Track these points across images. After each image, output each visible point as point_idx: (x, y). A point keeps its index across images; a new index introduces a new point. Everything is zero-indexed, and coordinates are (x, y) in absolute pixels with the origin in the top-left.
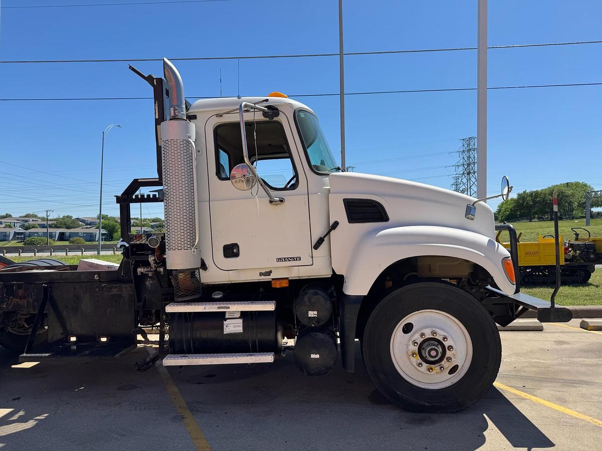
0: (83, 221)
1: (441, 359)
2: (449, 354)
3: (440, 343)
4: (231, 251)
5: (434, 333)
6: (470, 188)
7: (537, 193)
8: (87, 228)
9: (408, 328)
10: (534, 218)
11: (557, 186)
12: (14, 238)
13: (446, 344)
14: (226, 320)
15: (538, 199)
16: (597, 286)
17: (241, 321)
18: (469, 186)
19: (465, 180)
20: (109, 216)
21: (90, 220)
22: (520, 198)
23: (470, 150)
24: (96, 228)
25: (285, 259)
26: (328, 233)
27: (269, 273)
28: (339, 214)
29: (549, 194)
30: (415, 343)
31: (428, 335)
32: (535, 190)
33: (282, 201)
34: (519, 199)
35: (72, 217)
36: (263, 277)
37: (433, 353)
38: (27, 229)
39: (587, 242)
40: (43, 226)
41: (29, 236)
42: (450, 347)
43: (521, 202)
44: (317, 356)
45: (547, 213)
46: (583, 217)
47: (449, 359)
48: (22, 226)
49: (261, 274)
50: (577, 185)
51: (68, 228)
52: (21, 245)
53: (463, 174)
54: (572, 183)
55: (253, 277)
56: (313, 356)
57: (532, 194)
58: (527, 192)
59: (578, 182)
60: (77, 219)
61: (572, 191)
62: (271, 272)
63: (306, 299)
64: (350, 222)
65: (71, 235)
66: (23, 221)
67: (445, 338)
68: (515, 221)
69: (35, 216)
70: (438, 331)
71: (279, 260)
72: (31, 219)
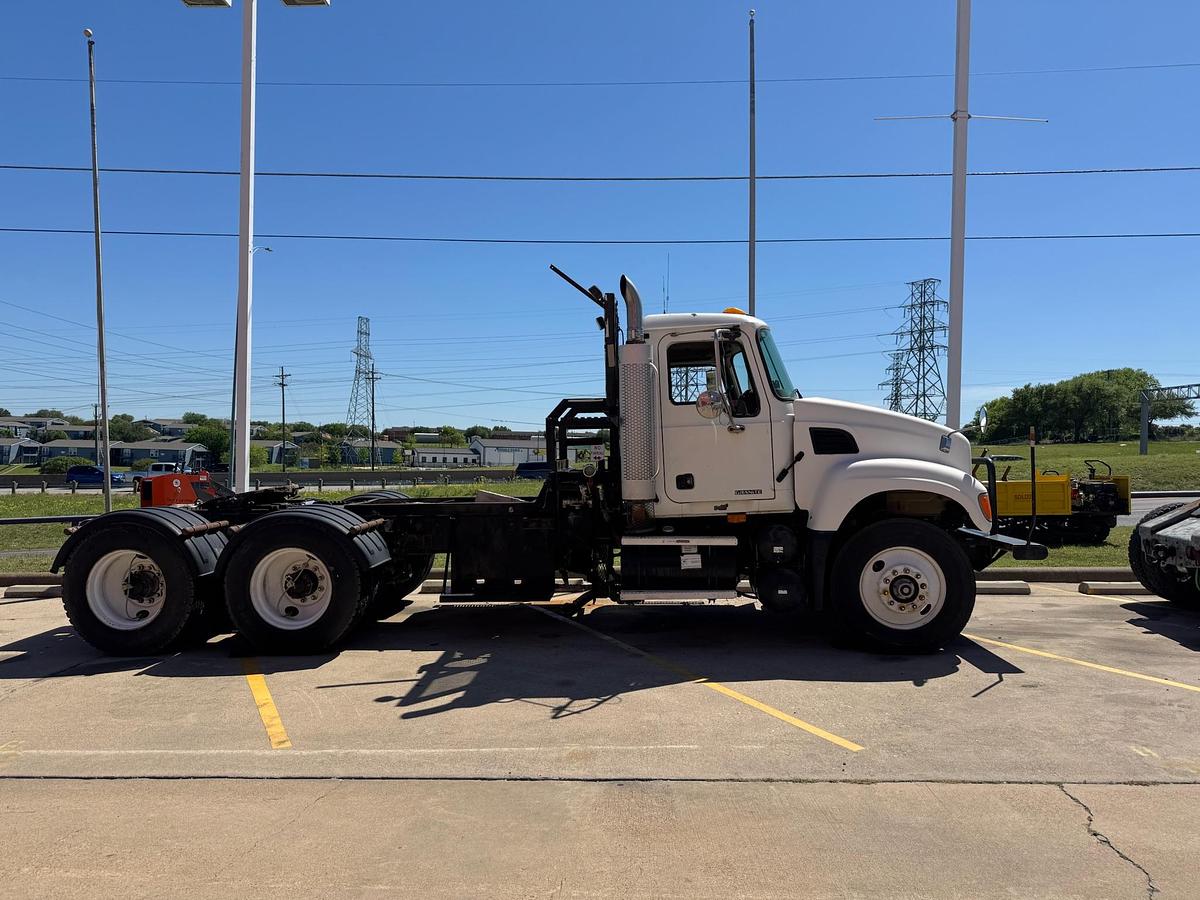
0: (155, 426)
1: (913, 598)
2: (921, 592)
3: (912, 580)
4: (685, 482)
5: (906, 570)
6: (924, 377)
7: (1050, 388)
8: (165, 440)
9: (879, 566)
10: (1044, 437)
11: (1090, 376)
12: (18, 460)
13: (919, 582)
14: (683, 555)
15: (1052, 402)
16: (1116, 546)
17: (699, 556)
18: (921, 373)
19: (914, 362)
20: (209, 418)
21: (169, 425)
22: (1018, 399)
23: (925, 303)
24: (184, 442)
25: (745, 492)
26: (792, 466)
27: (724, 507)
28: (805, 444)
29: (1074, 393)
30: (886, 580)
31: (901, 572)
32: (1047, 384)
33: (743, 429)
34: (1016, 399)
35: (131, 418)
36: (718, 511)
37: (906, 590)
38: (44, 440)
39: (1105, 482)
40: (75, 436)
41: (50, 455)
42: (923, 585)
43: (1020, 405)
44: (785, 592)
45: (1068, 427)
46: (1136, 437)
47: (921, 597)
48: (34, 436)
49: (716, 508)
50: (1128, 373)
51: (126, 439)
52: (35, 472)
53: (912, 349)
54: (1118, 372)
55: (708, 511)
56: (780, 592)
57: (1041, 391)
58: (1031, 386)
59: (1129, 369)
60: (144, 421)
61: (1116, 386)
62: (727, 505)
63: (771, 534)
64: (816, 453)
65: (135, 454)
66: (32, 424)
67: (918, 576)
68: (1009, 442)
69: (58, 415)
70: (912, 568)
71: (738, 492)
72: (49, 422)
